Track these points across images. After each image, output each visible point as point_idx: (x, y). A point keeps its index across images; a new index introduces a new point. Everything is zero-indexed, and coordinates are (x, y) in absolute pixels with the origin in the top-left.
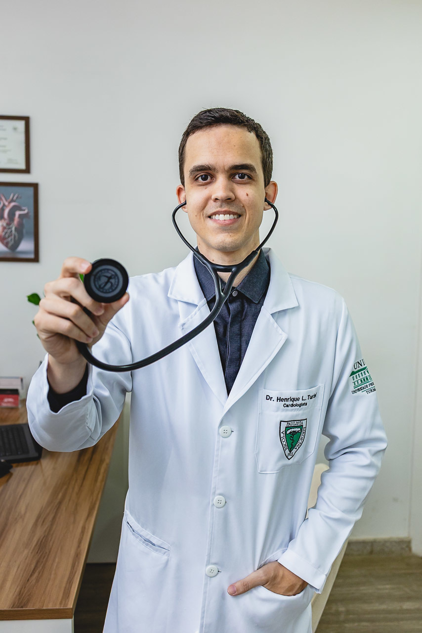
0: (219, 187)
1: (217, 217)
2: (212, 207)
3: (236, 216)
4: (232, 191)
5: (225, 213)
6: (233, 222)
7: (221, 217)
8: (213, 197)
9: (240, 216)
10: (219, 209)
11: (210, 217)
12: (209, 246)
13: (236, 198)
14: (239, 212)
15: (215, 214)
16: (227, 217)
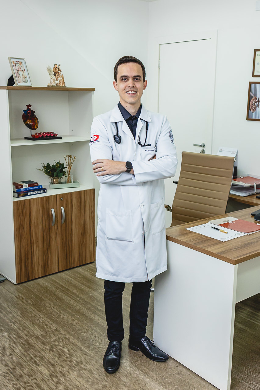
0: (130, 83)
1: (129, 92)
2: (127, 89)
3: (135, 92)
4: (134, 84)
5: (132, 91)
6: (134, 94)
7: (131, 92)
8: (128, 86)
9: (136, 92)
10: (130, 90)
11: (126, 92)
12: (126, 102)
13: (135, 86)
14: (136, 91)
15: (128, 91)
16: (133, 92)
